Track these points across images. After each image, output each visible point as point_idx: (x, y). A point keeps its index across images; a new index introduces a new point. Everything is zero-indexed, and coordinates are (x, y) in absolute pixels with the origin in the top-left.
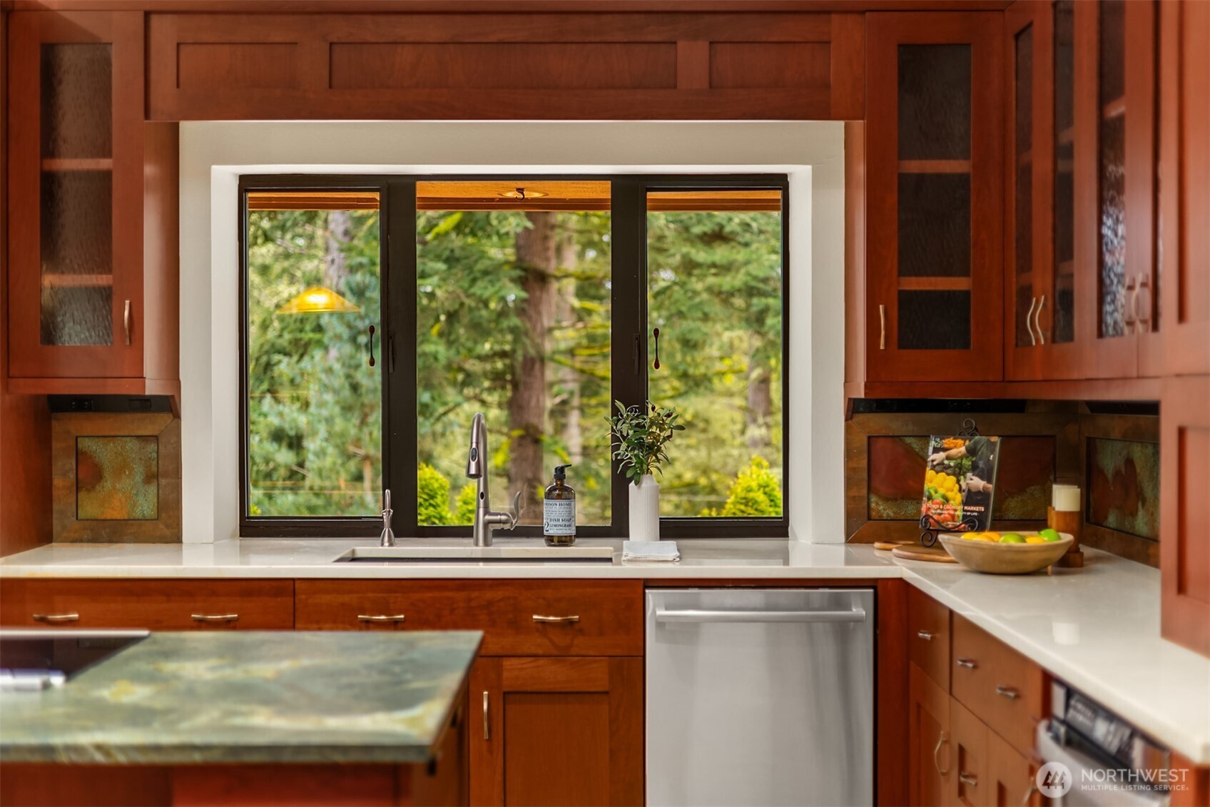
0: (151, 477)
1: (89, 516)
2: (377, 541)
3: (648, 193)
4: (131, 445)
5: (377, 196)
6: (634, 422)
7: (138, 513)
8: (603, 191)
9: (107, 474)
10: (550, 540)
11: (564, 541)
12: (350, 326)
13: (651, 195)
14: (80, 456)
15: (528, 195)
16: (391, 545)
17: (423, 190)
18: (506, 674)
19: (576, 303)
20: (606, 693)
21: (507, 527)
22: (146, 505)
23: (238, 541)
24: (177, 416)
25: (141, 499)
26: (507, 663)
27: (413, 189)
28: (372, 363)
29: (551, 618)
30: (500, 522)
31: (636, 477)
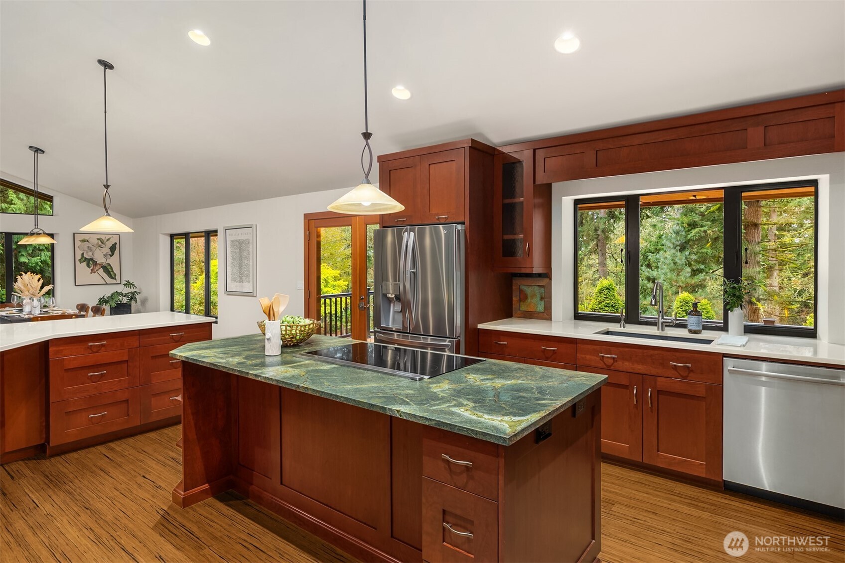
0: (542, 299)
1: (523, 310)
2: (618, 325)
3: (743, 193)
4: (536, 288)
5: (624, 203)
6: (732, 286)
7: (538, 310)
8: (721, 194)
9: (529, 297)
10: (691, 331)
11: (695, 332)
12: (673, 244)
13: (744, 194)
14: (521, 291)
15: (698, 198)
16: (624, 327)
17: (642, 200)
18: (658, 383)
19: (777, 233)
20: (705, 397)
21: (671, 324)
22: (541, 307)
23: (573, 321)
24: (551, 279)
25: (539, 306)
26: (659, 379)
27: (638, 200)
28: (622, 261)
29: (679, 364)
30: (668, 322)
31: (731, 309)
